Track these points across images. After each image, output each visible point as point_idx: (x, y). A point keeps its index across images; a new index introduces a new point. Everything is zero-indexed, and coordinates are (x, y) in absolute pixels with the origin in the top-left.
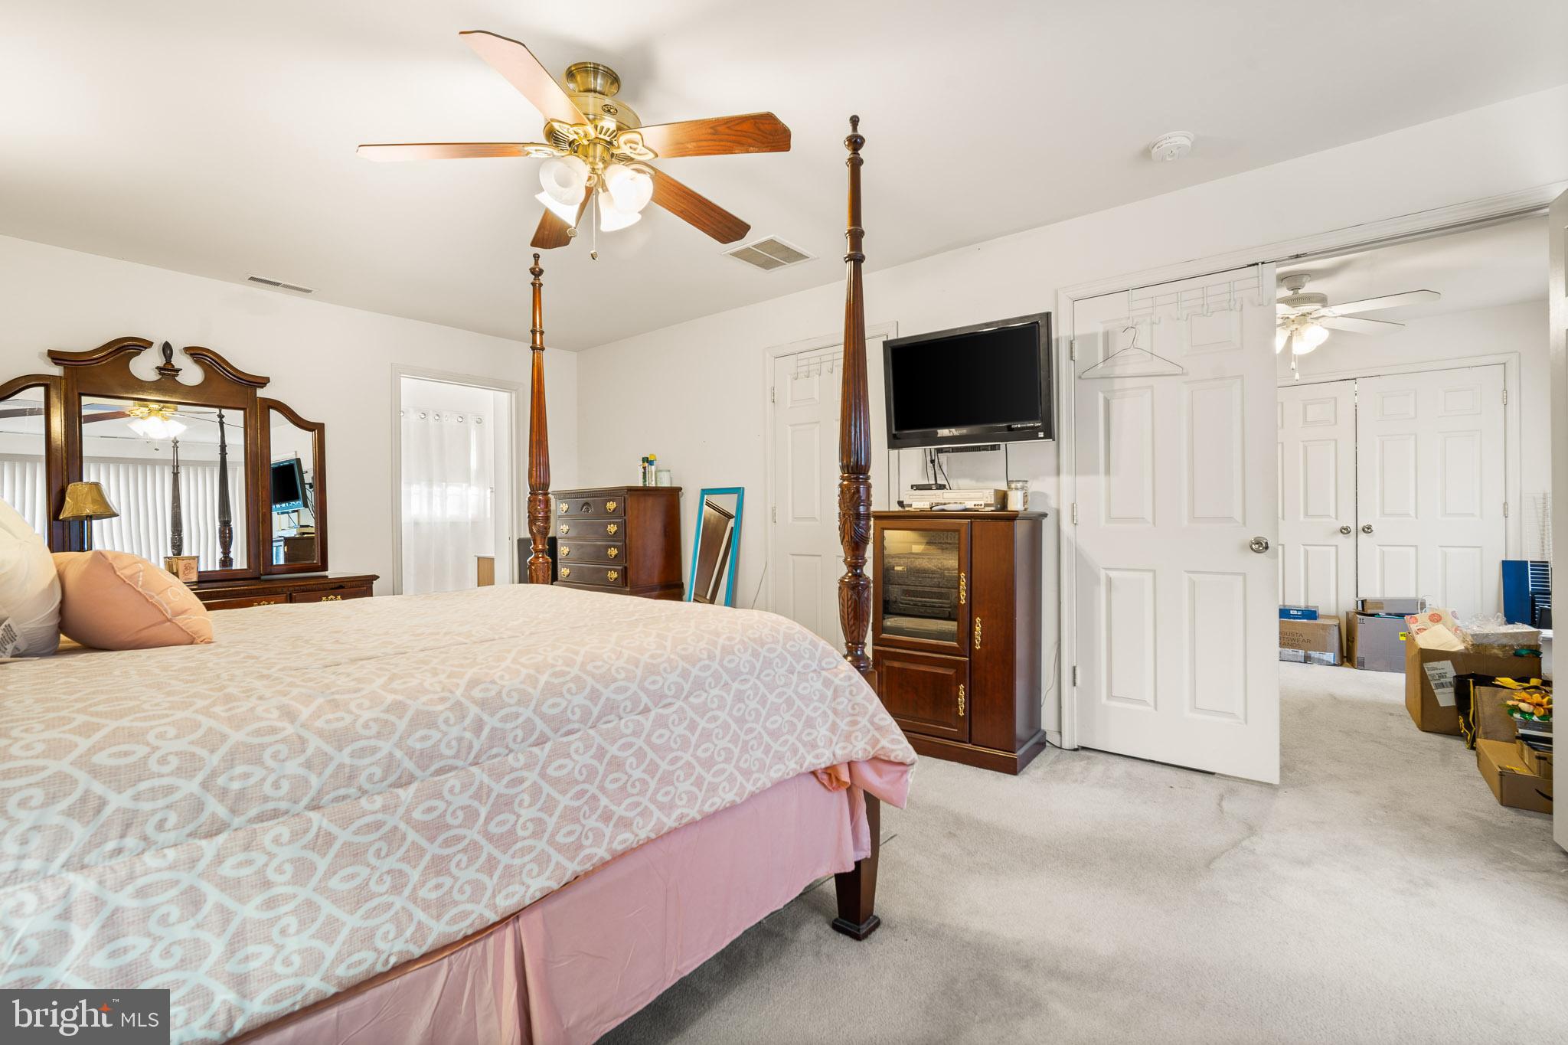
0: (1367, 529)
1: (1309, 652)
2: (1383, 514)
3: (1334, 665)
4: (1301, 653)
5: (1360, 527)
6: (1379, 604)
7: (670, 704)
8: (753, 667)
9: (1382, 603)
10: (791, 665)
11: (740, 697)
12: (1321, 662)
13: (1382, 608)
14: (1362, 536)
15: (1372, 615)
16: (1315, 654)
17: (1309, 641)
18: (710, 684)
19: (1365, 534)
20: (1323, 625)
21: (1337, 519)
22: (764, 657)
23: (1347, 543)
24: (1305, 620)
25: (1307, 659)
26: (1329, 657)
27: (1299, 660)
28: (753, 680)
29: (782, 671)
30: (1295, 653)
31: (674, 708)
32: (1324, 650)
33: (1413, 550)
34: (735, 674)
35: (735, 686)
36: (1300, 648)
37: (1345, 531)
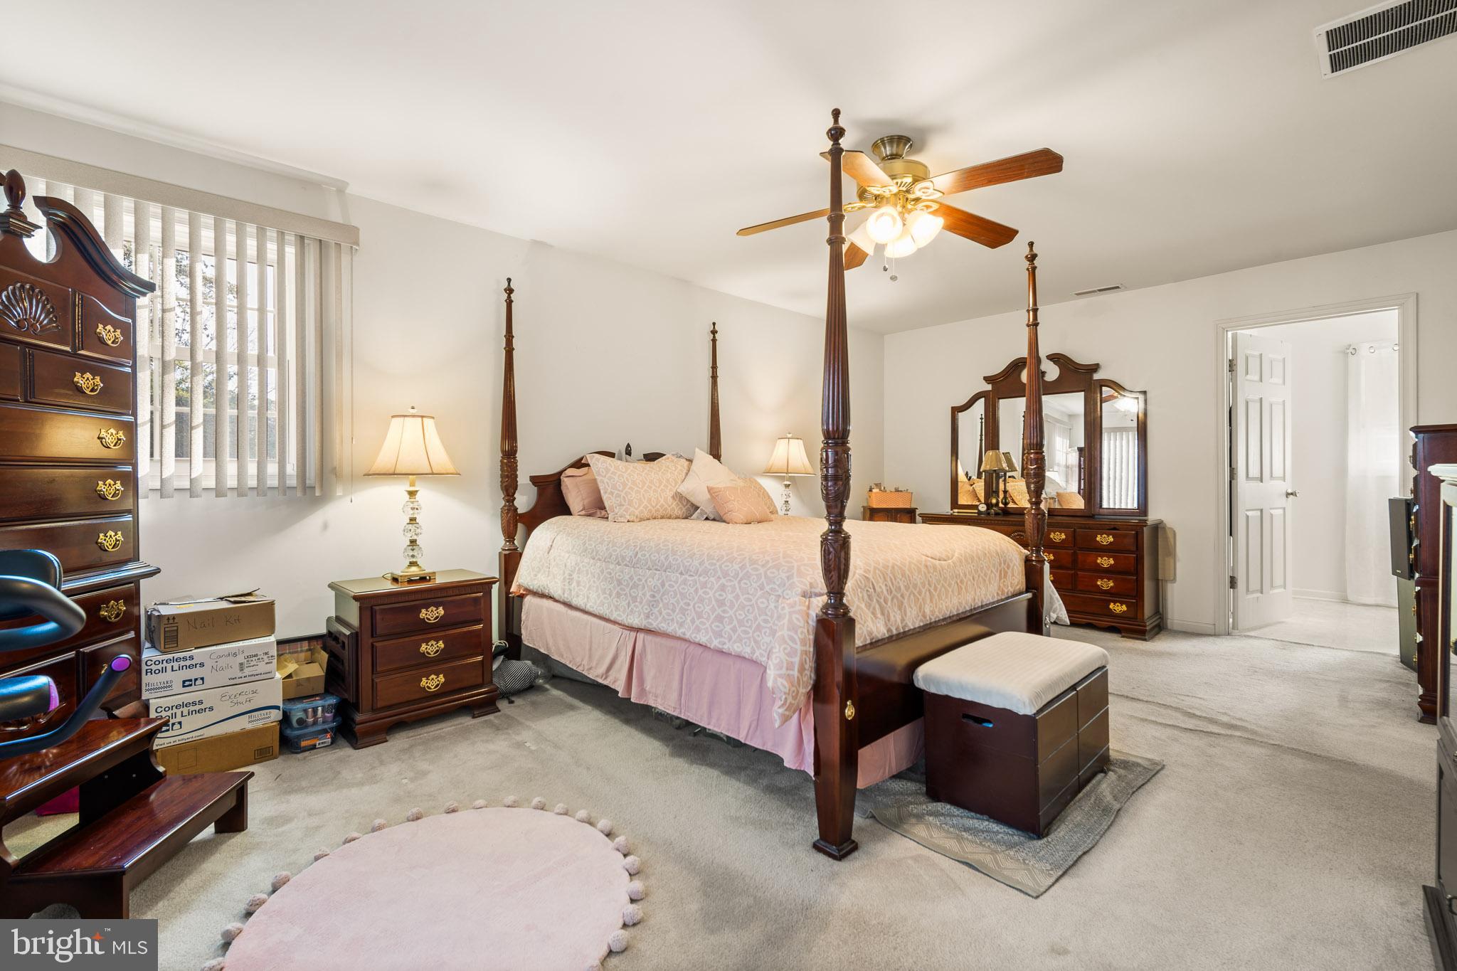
7: (692, 576)
8: (737, 574)
10: (763, 584)
11: (723, 588)
18: (711, 573)
22: (748, 571)
28: (736, 583)
29: (755, 585)
31: (693, 578)
34: (726, 574)
35: (723, 581)
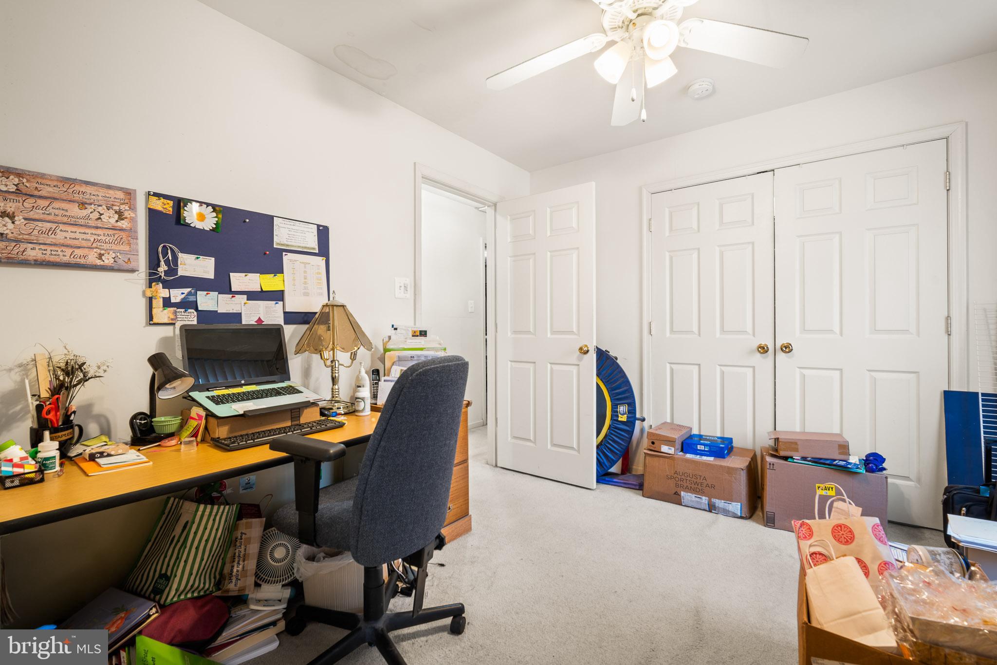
0: (787, 348)
1: (713, 500)
2: (804, 330)
3: (741, 517)
4: (705, 500)
5: (778, 346)
6: (793, 445)
9: (796, 443)
12: (726, 513)
13: (797, 450)
14: (781, 356)
15: (786, 458)
16: (719, 503)
17: (713, 486)
19: (784, 354)
20: (729, 468)
21: (754, 335)
23: (764, 363)
24: (712, 459)
25: (711, 508)
26: (736, 507)
27: (703, 507)
30: (698, 500)
32: (730, 499)
33: (838, 372)
36: (703, 493)
37: (763, 350)
